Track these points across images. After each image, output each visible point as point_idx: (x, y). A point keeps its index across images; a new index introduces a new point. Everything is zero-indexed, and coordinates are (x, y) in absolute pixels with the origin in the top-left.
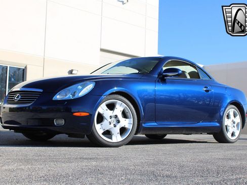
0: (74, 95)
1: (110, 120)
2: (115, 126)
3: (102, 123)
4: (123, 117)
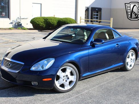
0: (43, 67)
1: (63, 78)
2: (66, 81)
3: (59, 80)
4: (71, 75)
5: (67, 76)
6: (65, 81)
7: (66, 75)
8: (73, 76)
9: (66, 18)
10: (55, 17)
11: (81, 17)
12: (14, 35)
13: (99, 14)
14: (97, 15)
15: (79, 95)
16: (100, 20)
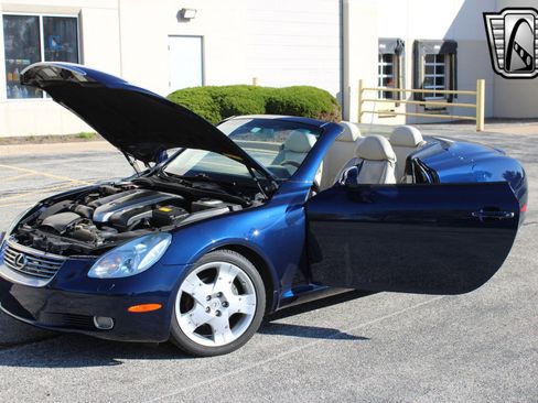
1: (207, 304)
2: (219, 314)
3: (190, 312)
4: (235, 294)
5: (220, 295)
6: (213, 313)
7: (217, 291)
8: (244, 297)
9: (295, 89)
10: (258, 84)
11: (361, 81)
12: (92, 159)
13: (446, 64)
14: (440, 70)
15: (263, 362)
16: (451, 89)
